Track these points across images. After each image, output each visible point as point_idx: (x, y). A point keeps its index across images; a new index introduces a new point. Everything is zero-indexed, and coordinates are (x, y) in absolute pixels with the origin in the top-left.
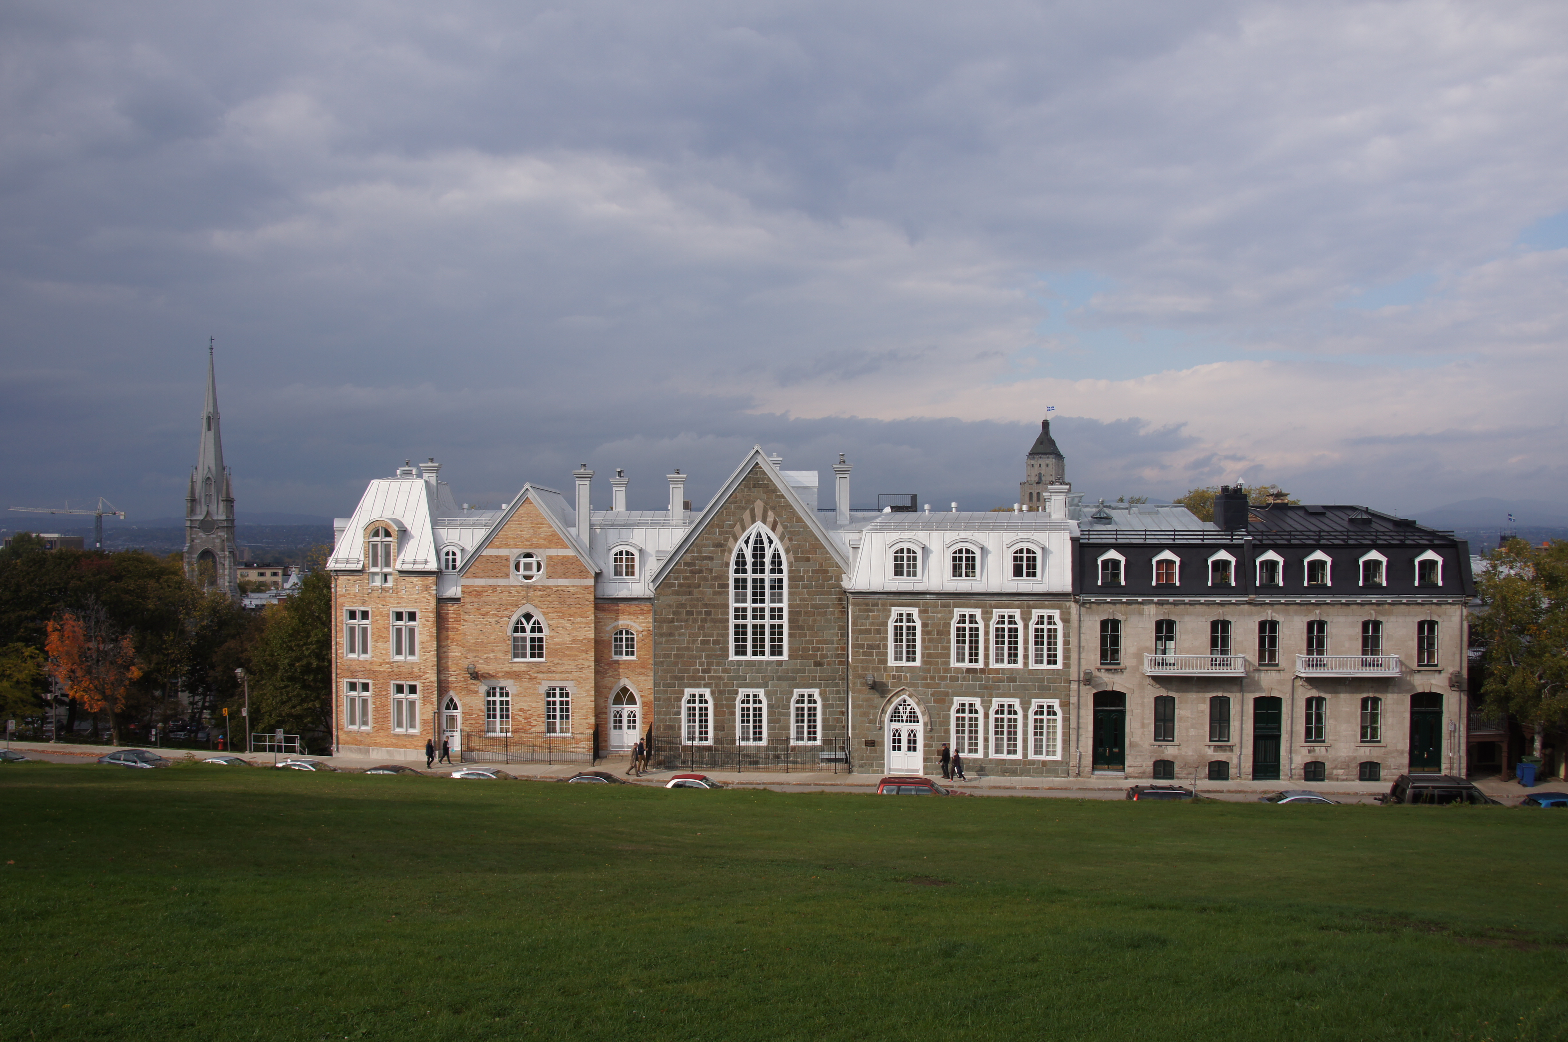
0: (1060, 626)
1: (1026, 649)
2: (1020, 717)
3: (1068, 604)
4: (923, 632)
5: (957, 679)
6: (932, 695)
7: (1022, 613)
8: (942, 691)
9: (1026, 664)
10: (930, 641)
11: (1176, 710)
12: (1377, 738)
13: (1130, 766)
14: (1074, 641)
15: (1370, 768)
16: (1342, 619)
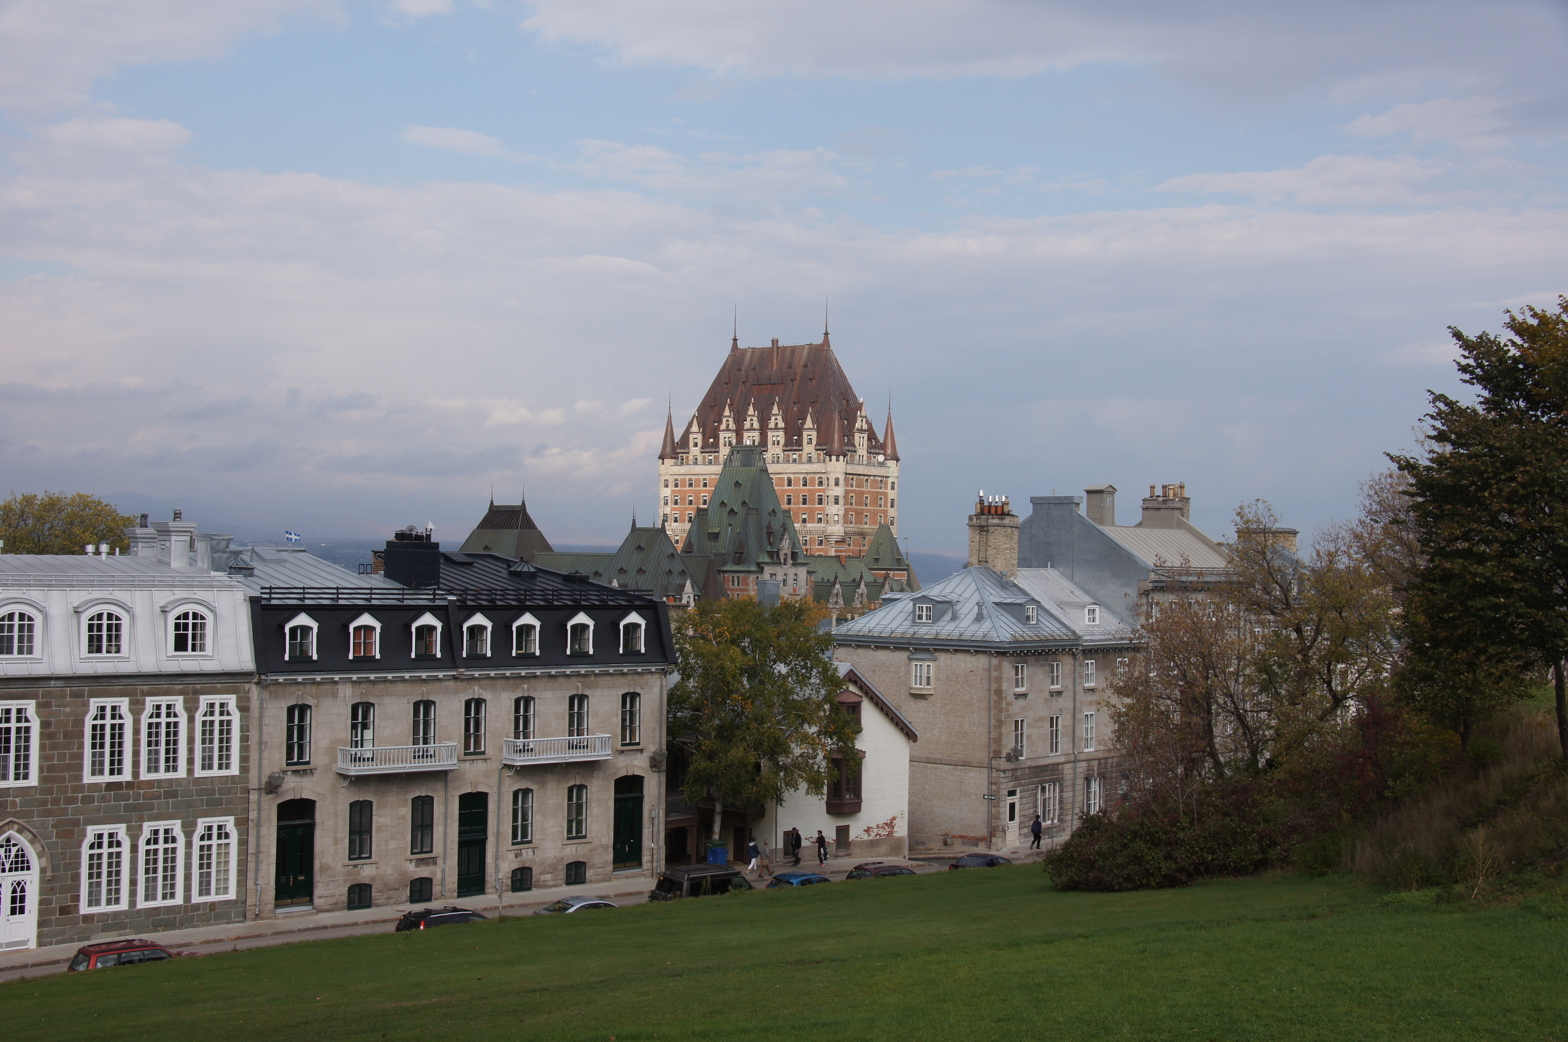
0: (236, 718)
1: (191, 750)
2: (180, 845)
3: (247, 686)
4: (42, 735)
5: (91, 800)
6: (53, 826)
7: (185, 702)
8: (70, 820)
9: (190, 771)
10: (53, 747)
11: (374, 818)
12: (582, 832)
13: (320, 897)
14: (254, 735)
15: (576, 869)
16: (549, 694)
